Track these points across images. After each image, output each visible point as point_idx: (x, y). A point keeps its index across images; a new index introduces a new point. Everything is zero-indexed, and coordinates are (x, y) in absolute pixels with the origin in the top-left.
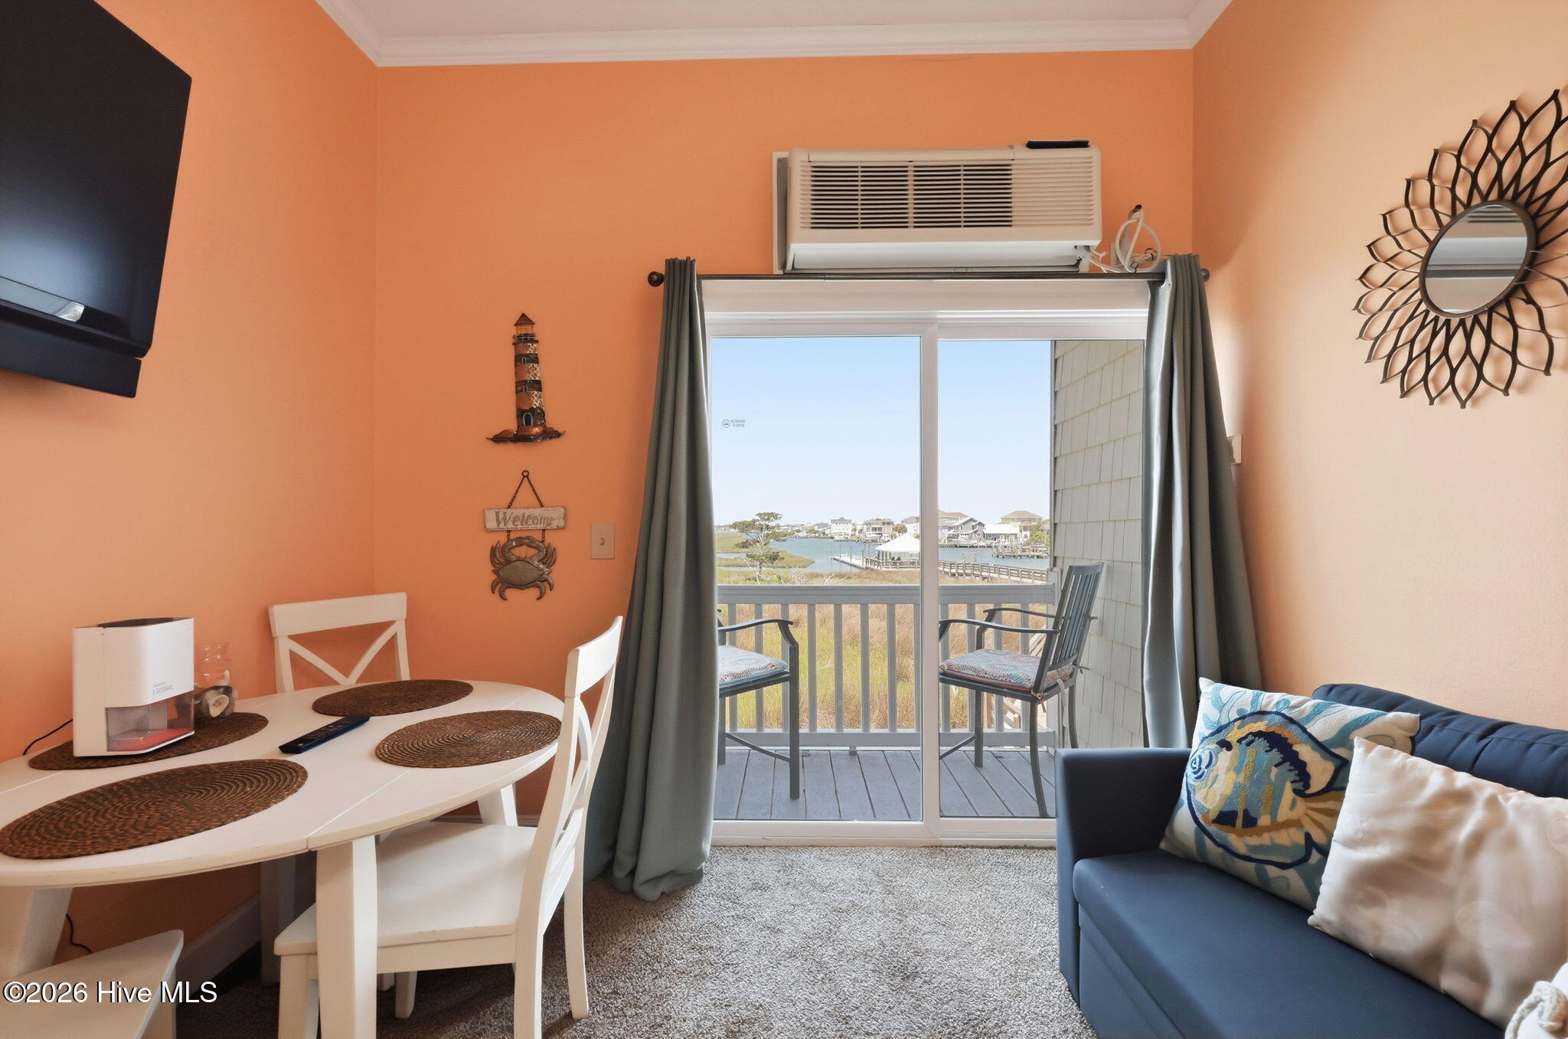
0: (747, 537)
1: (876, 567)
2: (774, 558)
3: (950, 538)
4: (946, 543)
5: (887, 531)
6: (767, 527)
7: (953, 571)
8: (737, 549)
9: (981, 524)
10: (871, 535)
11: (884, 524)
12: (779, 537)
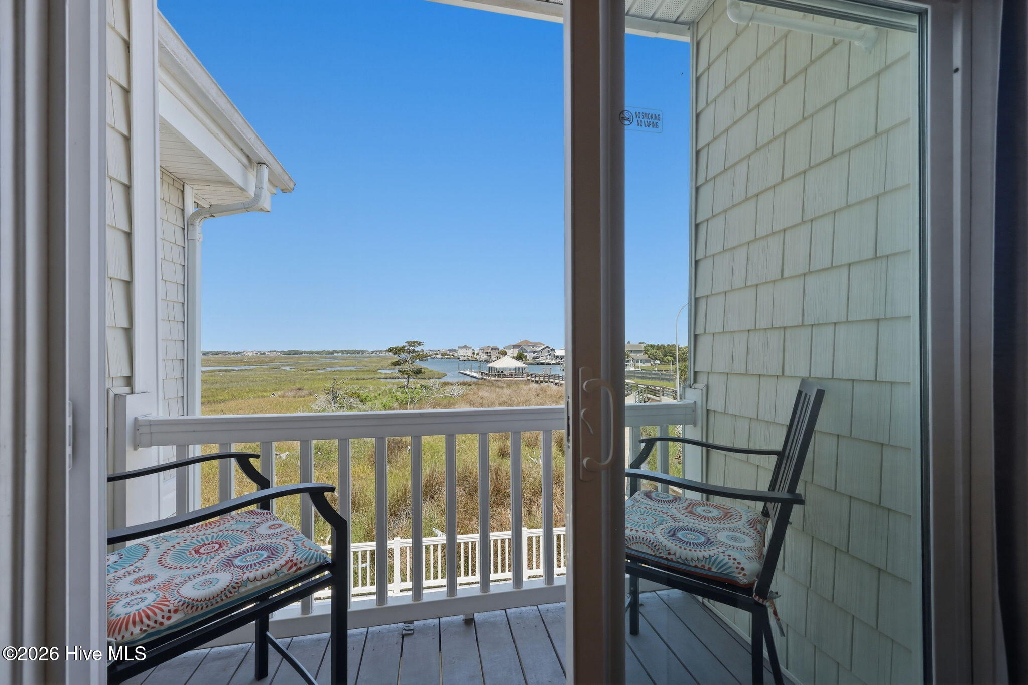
0: (399, 358)
1: (488, 377)
2: (418, 372)
3: (534, 358)
4: (532, 362)
5: (495, 354)
6: (413, 351)
7: (537, 380)
8: (393, 367)
9: (554, 350)
10: (485, 357)
11: (492, 349)
12: (422, 357)
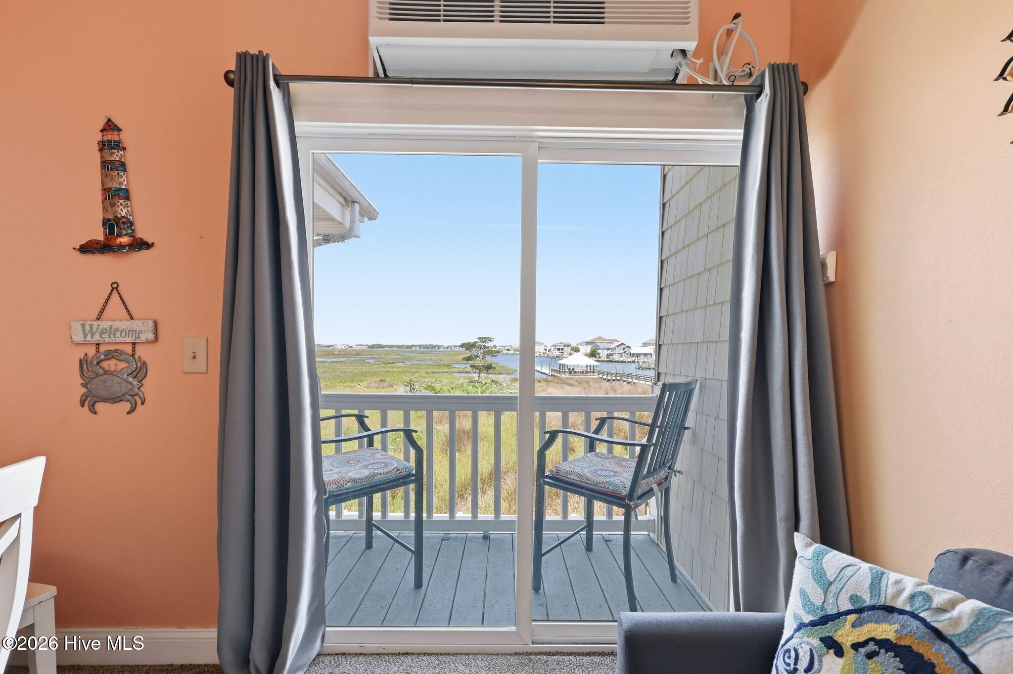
0: (471, 354)
1: (558, 374)
2: (489, 368)
3: (608, 355)
4: (606, 359)
5: (567, 350)
6: (485, 347)
7: (609, 378)
8: (465, 362)
9: (629, 347)
10: (557, 353)
11: (565, 346)
12: (493, 353)
